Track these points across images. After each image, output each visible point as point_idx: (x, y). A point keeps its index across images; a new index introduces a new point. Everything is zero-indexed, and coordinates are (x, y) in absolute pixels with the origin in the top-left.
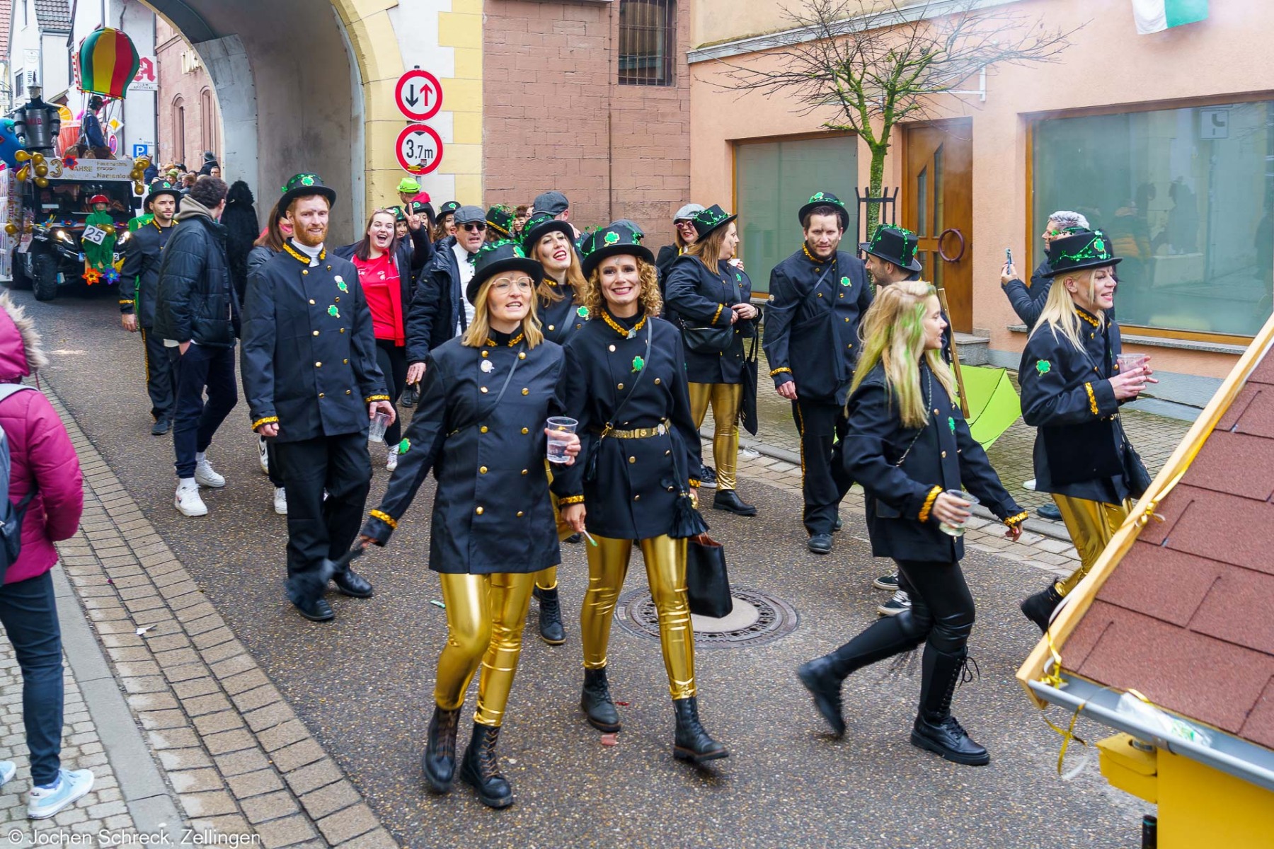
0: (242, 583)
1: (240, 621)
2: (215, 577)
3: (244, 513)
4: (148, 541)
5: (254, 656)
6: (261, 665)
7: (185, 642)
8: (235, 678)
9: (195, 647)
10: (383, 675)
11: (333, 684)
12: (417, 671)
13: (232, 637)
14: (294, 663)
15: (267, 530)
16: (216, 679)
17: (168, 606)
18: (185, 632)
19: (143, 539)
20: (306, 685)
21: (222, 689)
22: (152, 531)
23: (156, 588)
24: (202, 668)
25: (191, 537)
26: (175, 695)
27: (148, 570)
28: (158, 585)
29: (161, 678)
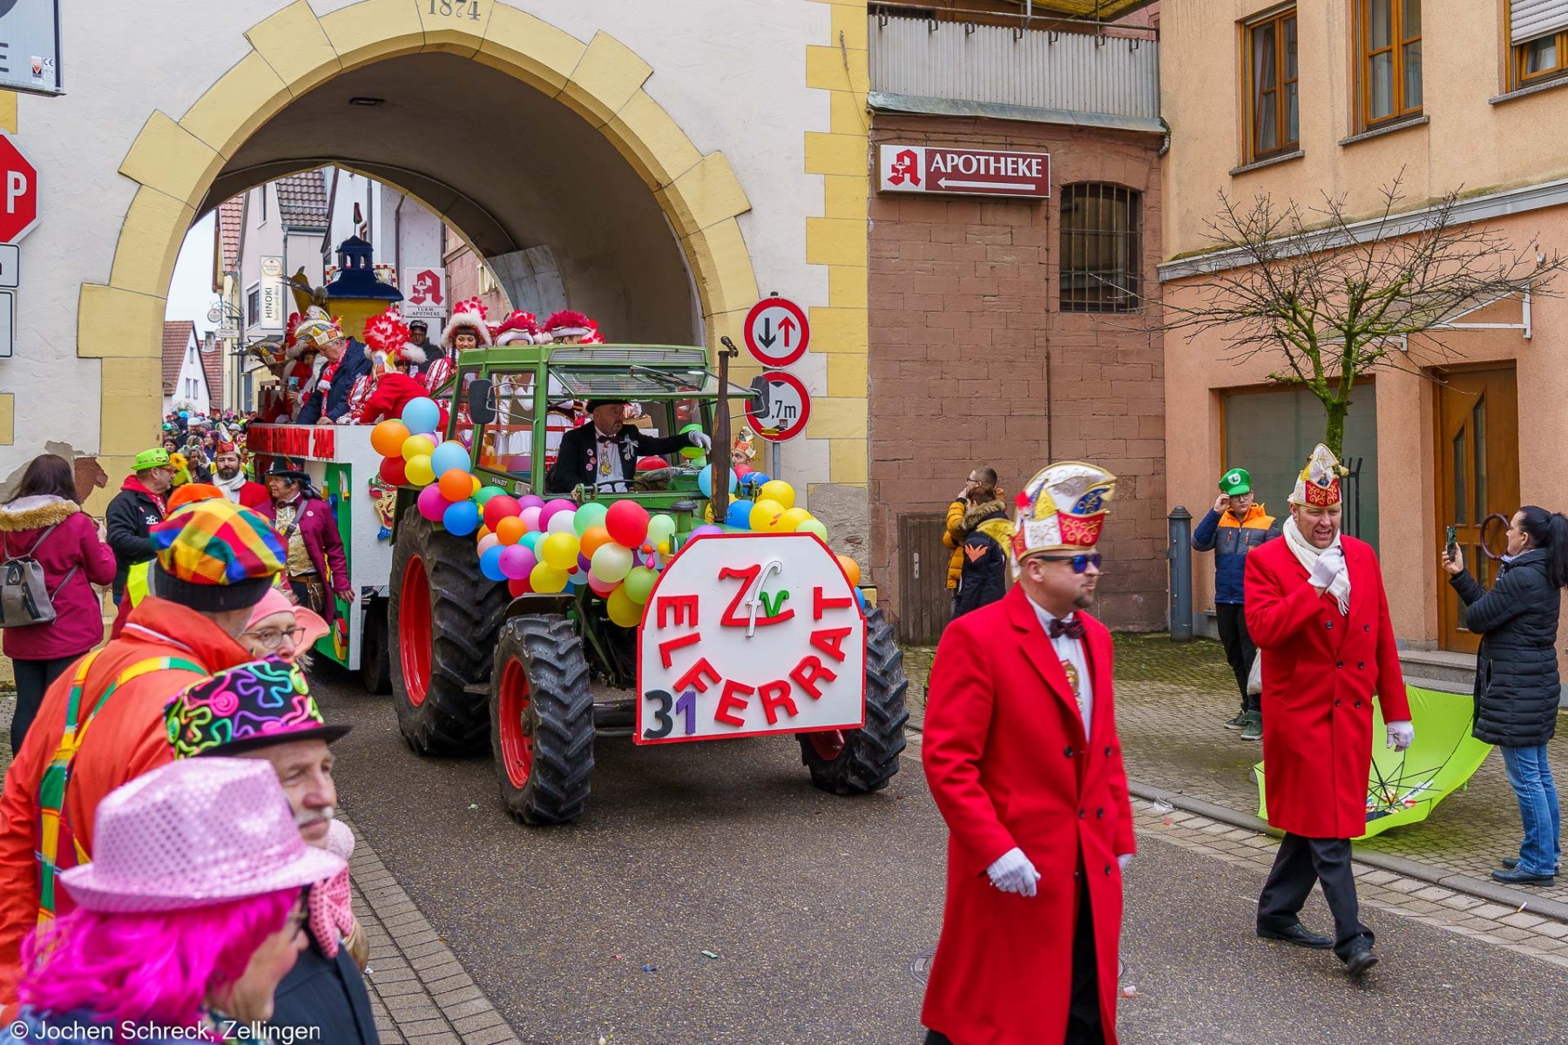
0: (489, 933)
1: (482, 968)
2: (459, 926)
3: (504, 864)
4: (386, 892)
5: (491, 999)
6: (497, 1008)
7: (419, 987)
8: (470, 1019)
9: (429, 993)
10: (630, 1017)
11: (573, 1024)
12: (668, 1014)
13: (471, 982)
14: (534, 1006)
15: (528, 882)
16: (447, 1020)
17: (403, 955)
18: (420, 979)
19: (381, 891)
20: (544, 1025)
21: (454, 1030)
22: (394, 882)
23: (392, 938)
24: (434, 1011)
25: (437, 887)
26: (401, 1033)
27: (384, 921)
28: (394, 935)
29: (388, 1020)
